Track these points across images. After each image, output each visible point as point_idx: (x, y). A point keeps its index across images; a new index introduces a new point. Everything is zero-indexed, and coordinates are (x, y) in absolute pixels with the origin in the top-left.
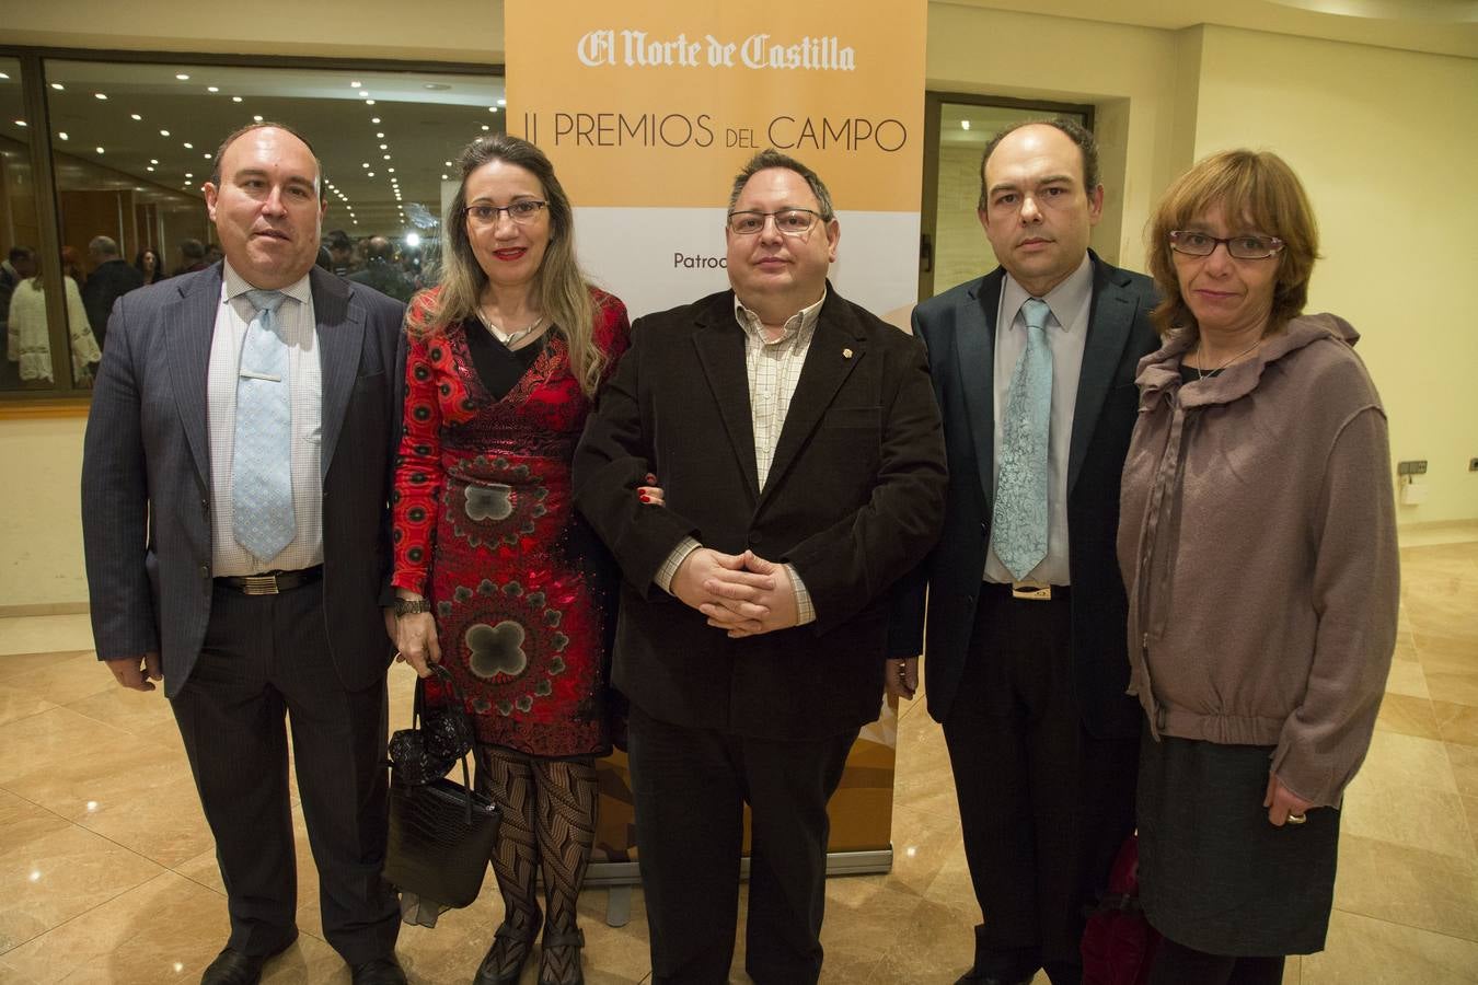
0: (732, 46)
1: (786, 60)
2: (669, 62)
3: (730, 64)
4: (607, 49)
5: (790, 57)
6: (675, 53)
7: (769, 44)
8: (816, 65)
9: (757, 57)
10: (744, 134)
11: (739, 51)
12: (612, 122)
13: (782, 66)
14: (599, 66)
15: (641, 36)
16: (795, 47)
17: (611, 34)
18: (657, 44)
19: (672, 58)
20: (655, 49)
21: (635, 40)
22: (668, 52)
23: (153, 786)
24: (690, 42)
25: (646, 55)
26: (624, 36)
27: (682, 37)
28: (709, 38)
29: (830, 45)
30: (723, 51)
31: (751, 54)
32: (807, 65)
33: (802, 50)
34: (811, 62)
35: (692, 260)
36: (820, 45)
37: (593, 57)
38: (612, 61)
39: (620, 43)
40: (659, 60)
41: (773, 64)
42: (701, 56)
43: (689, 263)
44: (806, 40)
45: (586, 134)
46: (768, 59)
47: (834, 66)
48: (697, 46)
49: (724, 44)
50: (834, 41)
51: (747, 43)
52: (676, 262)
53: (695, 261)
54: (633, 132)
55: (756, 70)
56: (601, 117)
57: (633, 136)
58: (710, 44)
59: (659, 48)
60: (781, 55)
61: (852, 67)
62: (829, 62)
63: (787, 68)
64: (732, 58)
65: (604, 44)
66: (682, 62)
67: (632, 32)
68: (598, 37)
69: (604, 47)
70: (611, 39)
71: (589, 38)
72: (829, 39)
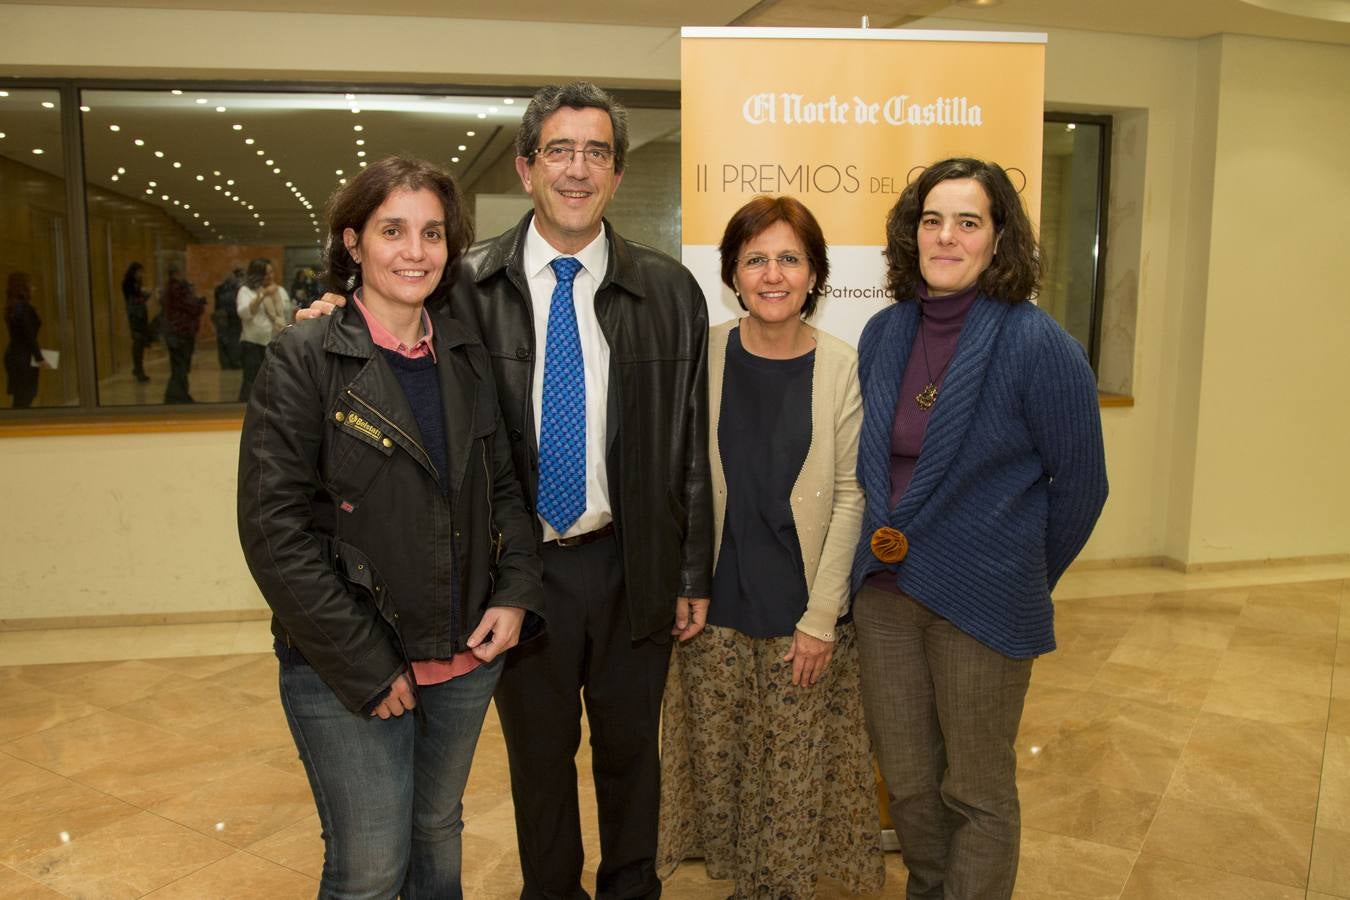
0: (876, 106)
1: (922, 118)
2: (822, 120)
3: (874, 121)
4: (768, 109)
5: (926, 114)
6: (827, 113)
7: (906, 106)
8: (948, 122)
9: (897, 115)
10: (885, 182)
11: (881, 111)
12: (772, 172)
13: (918, 121)
14: (761, 124)
15: (798, 98)
16: (931, 106)
17: (772, 96)
18: (811, 105)
19: (825, 117)
20: (810, 109)
21: (792, 102)
22: (821, 113)
24: (840, 102)
25: (802, 116)
26: (783, 99)
27: (833, 98)
28: (856, 99)
29: (959, 104)
30: (868, 110)
31: (892, 116)
32: (940, 122)
33: (936, 109)
34: (944, 119)
35: (841, 291)
36: (951, 104)
37: (756, 115)
38: (773, 120)
39: (780, 104)
40: (813, 119)
41: (911, 121)
42: (850, 115)
43: (837, 293)
44: (940, 100)
45: (749, 182)
46: (906, 117)
47: (964, 123)
48: (846, 106)
49: (869, 104)
50: (964, 101)
51: (888, 104)
53: (843, 293)
54: (790, 179)
55: (897, 126)
56: (763, 168)
57: (790, 184)
58: (858, 105)
59: (813, 107)
60: (918, 112)
61: (979, 123)
62: (959, 119)
63: (924, 125)
64: (876, 116)
65: (766, 105)
66: (833, 120)
67: (790, 94)
68: (761, 99)
69: (766, 108)
70: (772, 101)
71: (753, 100)
72: (959, 99)
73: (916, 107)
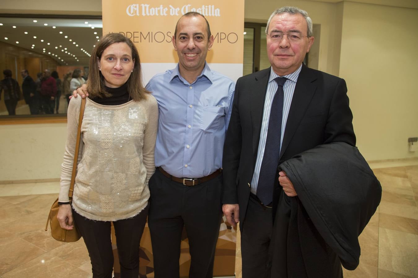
0: (178, 9)
2: (157, 14)
3: (177, 14)
4: (136, 10)
6: (159, 11)
7: (190, 9)
8: (207, 15)
11: (180, 10)
12: (138, 35)
14: (134, 16)
15: (147, 6)
16: (200, 9)
17: (138, 5)
18: (153, 8)
19: (158, 13)
20: (152, 10)
21: (145, 7)
24: (164, 7)
25: (149, 12)
26: (142, 6)
27: (161, 6)
28: (170, 6)
29: (211, 8)
30: (175, 10)
31: (185, 11)
33: (202, 10)
34: (205, 13)
36: (208, 8)
37: (131, 13)
38: (138, 14)
39: (140, 8)
40: (154, 14)
42: (168, 12)
44: (203, 6)
47: (213, 15)
48: (166, 9)
49: (175, 8)
50: (213, 6)
51: (183, 8)
56: (134, 33)
57: (145, 39)
58: (171, 8)
59: (154, 10)
61: (219, 15)
62: (211, 14)
64: (178, 12)
65: (135, 9)
66: (161, 14)
67: (144, 4)
68: (133, 6)
69: (135, 10)
70: (138, 7)
71: (130, 6)
72: (211, 6)
73: (194, 9)
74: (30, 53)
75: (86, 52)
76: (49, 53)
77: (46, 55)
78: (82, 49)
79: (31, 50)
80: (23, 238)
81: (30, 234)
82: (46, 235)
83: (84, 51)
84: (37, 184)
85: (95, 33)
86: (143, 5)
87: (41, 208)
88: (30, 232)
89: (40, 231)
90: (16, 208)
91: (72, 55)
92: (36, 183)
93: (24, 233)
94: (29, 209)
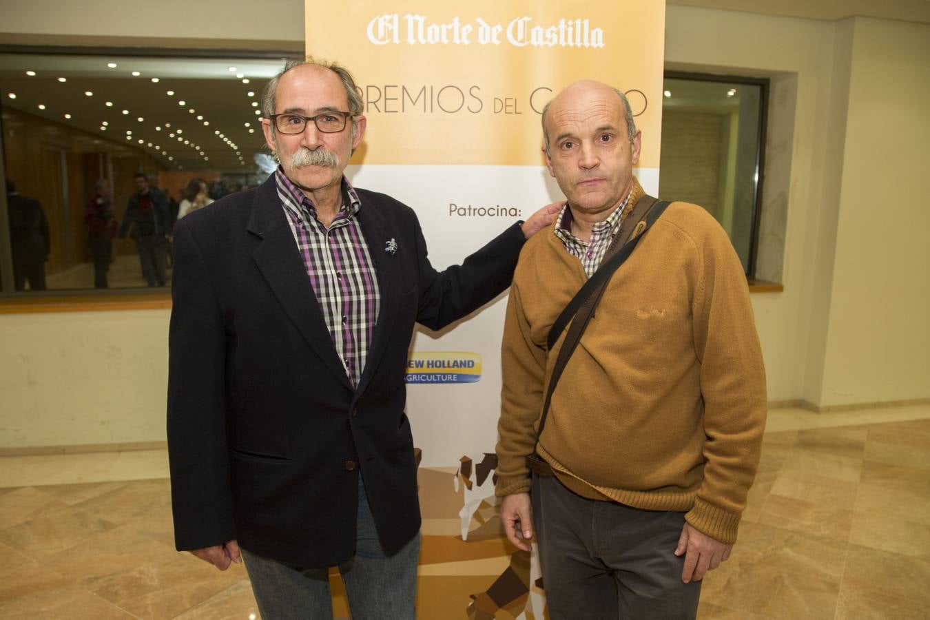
0: (499, 28)
1: (545, 39)
2: (445, 41)
3: (497, 43)
4: (392, 30)
5: (548, 35)
6: (450, 33)
7: (529, 26)
8: (571, 43)
10: (509, 102)
11: (504, 32)
12: (397, 93)
13: (542, 43)
14: (385, 45)
15: (421, 19)
16: (553, 28)
17: (396, 17)
18: (434, 26)
19: (448, 38)
20: (433, 30)
21: (416, 23)
23: (44, 609)
24: (463, 23)
25: (425, 37)
26: (406, 20)
27: (456, 20)
28: (479, 20)
29: (582, 25)
30: (491, 31)
31: (515, 36)
32: (563, 43)
33: (559, 30)
34: (566, 40)
35: (465, 209)
36: (574, 26)
37: (380, 37)
38: (396, 41)
39: (403, 25)
40: (437, 39)
41: (534, 42)
42: (473, 36)
43: (462, 212)
44: (562, 22)
45: (374, 103)
46: (529, 38)
47: (586, 44)
48: (469, 28)
49: (492, 26)
50: (586, 22)
51: (512, 24)
52: (451, 211)
53: (467, 211)
54: (414, 101)
55: (520, 48)
56: (387, 88)
57: (414, 104)
58: (480, 26)
59: (437, 29)
60: (541, 34)
61: (601, 45)
62: (582, 41)
63: (546, 46)
64: (499, 37)
65: (390, 26)
66: (456, 40)
67: (413, 15)
68: (385, 20)
69: (390, 29)
70: (396, 22)
71: (377, 21)
72: (582, 21)
73: (538, 28)
74: (97, 142)
75: (225, 139)
76: (141, 142)
77: (133, 146)
78: (217, 132)
79: (100, 135)
80: (96, 592)
81: (111, 580)
82: (150, 583)
83: (222, 136)
84: (123, 454)
85: (251, 94)
86: (409, 17)
87: (136, 515)
88: (110, 575)
89: (136, 574)
90: (76, 515)
91: (192, 145)
92: (120, 451)
93: (96, 578)
94: (106, 518)
